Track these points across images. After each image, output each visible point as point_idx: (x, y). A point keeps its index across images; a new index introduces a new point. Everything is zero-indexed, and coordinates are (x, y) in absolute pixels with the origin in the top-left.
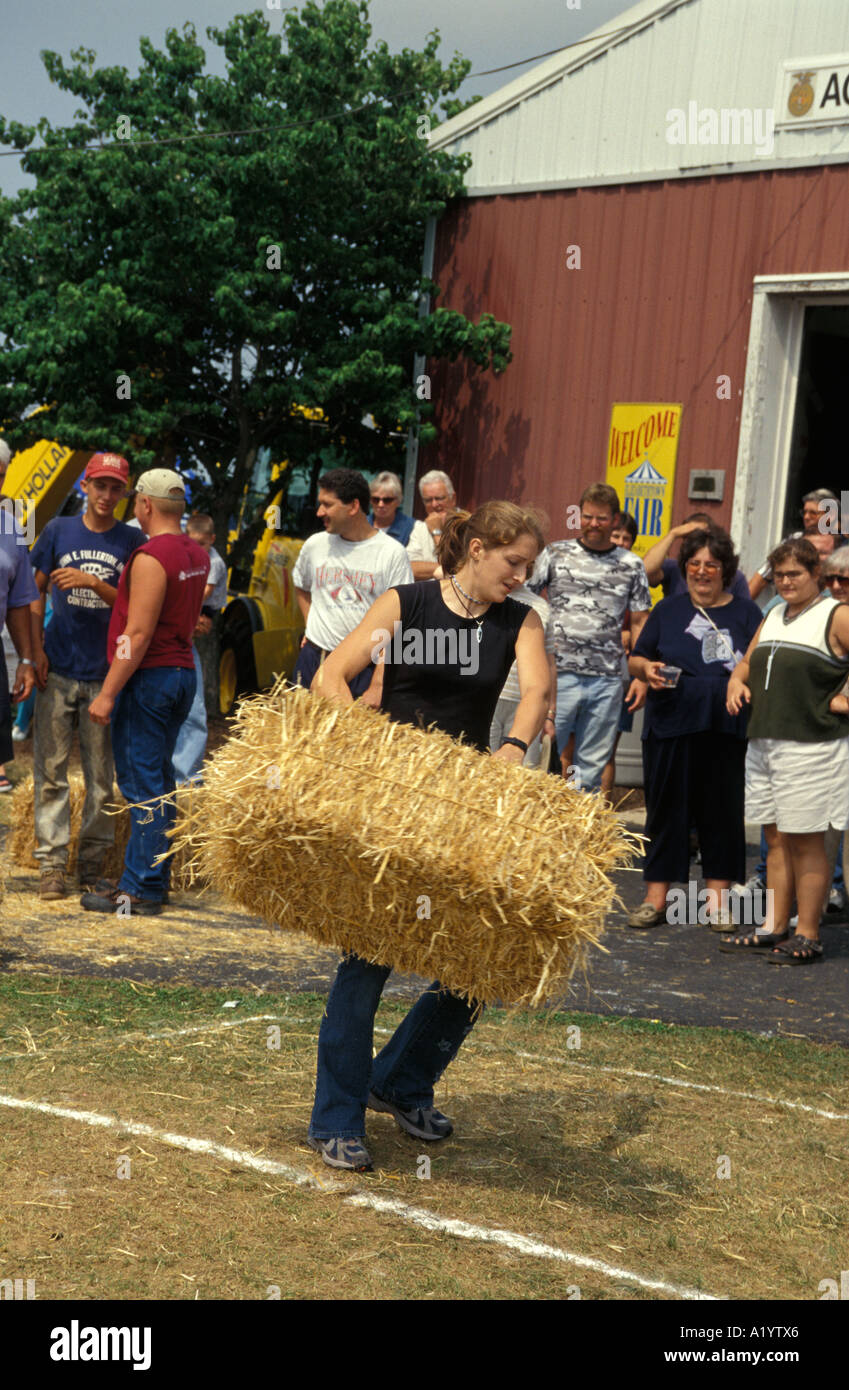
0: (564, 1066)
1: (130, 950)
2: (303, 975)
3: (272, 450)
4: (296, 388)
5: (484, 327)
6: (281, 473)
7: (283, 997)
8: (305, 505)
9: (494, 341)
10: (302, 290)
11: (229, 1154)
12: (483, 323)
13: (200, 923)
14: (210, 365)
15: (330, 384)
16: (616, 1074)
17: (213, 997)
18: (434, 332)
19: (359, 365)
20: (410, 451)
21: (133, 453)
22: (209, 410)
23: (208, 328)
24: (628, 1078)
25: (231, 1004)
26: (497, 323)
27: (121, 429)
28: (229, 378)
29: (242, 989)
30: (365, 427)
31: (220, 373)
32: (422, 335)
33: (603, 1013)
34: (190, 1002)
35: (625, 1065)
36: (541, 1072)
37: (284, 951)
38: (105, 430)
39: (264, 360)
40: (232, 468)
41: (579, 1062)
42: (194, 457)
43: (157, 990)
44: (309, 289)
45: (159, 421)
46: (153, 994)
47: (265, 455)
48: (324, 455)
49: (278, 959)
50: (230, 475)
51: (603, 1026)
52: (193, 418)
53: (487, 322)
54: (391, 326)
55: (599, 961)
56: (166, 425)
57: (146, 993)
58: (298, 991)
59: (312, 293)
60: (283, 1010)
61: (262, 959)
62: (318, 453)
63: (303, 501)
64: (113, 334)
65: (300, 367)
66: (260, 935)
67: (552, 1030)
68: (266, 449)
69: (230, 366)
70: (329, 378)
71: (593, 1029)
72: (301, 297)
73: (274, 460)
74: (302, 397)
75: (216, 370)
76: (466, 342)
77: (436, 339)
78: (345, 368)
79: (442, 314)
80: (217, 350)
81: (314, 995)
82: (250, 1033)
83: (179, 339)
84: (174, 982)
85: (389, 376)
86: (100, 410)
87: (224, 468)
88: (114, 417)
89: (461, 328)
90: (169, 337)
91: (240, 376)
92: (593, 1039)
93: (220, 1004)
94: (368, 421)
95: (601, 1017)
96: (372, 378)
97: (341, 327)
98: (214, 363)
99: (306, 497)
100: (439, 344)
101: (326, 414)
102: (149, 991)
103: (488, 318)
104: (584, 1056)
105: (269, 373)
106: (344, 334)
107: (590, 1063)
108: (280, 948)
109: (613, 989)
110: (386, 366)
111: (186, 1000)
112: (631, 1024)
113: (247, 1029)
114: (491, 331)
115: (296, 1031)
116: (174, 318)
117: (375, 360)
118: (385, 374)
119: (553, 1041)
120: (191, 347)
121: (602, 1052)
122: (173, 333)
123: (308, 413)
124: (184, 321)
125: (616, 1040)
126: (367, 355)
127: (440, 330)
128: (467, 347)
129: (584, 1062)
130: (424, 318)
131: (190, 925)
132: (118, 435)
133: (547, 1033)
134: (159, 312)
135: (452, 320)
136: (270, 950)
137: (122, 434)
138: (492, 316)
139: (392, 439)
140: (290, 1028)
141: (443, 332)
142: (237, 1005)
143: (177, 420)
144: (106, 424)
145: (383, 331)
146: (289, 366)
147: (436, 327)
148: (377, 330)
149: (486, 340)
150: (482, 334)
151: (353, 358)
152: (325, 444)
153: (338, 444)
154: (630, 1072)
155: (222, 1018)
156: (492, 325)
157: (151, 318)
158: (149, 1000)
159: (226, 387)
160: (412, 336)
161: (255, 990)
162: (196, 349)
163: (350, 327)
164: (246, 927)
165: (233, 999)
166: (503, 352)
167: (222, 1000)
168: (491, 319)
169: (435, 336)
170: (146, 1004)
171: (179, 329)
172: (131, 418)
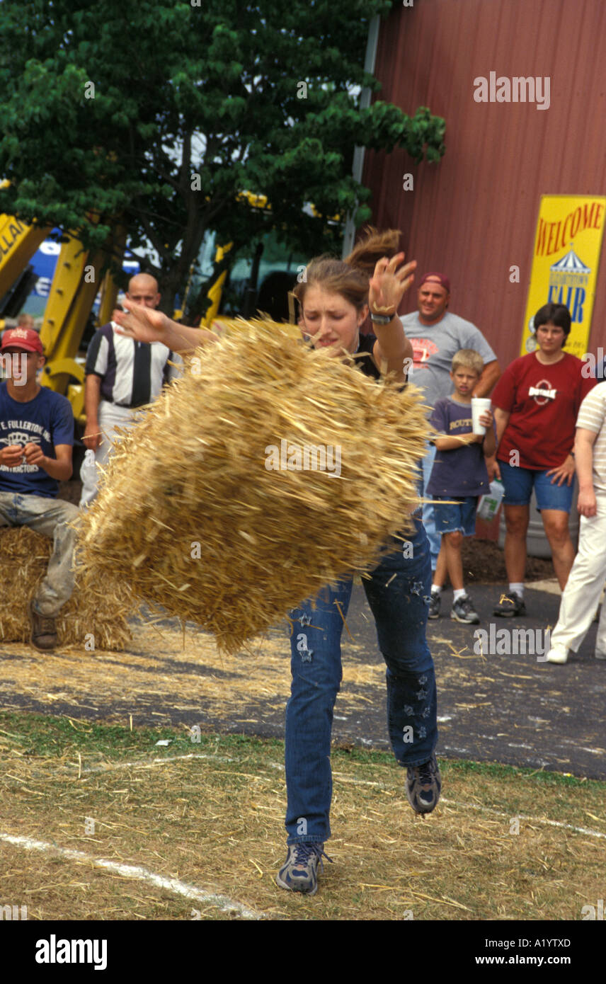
0: (480, 812)
1: (69, 690)
2: (232, 718)
3: (218, 232)
4: (242, 172)
5: (419, 120)
6: (225, 255)
7: (213, 737)
8: (246, 288)
9: (429, 133)
10: (250, 81)
11: (159, 881)
12: (418, 116)
13: (138, 667)
14: (162, 151)
15: (272, 170)
16: (530, 822)
17: (146, 735)
18: (372, 124)
19: (299, 152)
20: (347, 238)
21: (89, 228)
22: (161, 191)
23: (161, 114)
24: (541, 826)
25: (164, 743)
26: (432, 117)
27: (78, 204)
28: (179, 163)
29: (175, 729)
30: (305, 214)
31: (171, 158)
32: (361, 126)
33: (517, 765)
34: (125, 739)
35: (538, 814)
36: (457, 816)
37: (216, 695)
38: (64, 206)
39: (213, 147)
40: (179, 247)
41: (494, 809)
42: (144, 237)
43: (94, 727)
44: (257, 80)
45: (114, 199)
46: (90, 731)
47: (210, 239)
48: (266, 238)
49: (210, 702)
50: (178, 254)
51: (517, 777)
52: (146, 198)
53: (422, 115)
54: (333, 117)
55: (514, 716)
56: (120, 203)
57: (83, 730)
58: (227, 733)
59: (260, 83)
60: (213, 750)
61: (194, 702)
62: (260, 237)
63: (244, 284)
64: (72, 114)
65: (246, 155)
66: (193, 680)
67: (469, 778)
68: (211, 233)
69: (180, 152)
70: (272, 165)
71: (508, 779)
72: (249, 88)
73: (219, 242)
74: (248, 182)
75: (167, 155)
76: (401, 135)
77: (374, 131)
78: (287, 155)
79: (380, 108)
80: (170, 136)
81: (243, 737)
82: (181, 770)
83: (133, 122)
84: (110, 721)
85: (328, 162)
86: (58, 187)
87: (172, 248)
88: (70, 194)
89: (398, 120)
90: (126, 119)
91: (190, 162)
92: (508, 788)
93: (153, 742)
94: (309, 209)
95: (515, 768)
96: (312, 165)
97: (286, 119)
98: (165, 149)
99: (247, 280)
100: (377, 135)
101: (269, 201)
102: (86, 728)
103: (423, 111)
104: (499, 804)
105: (218, 160)
106: (289, 125)
107: (504, 811)
108: (212, 693)
109: (528, 744)
110: (325, 152)
111: (122, 738)
112: (544, 776)
113: (179, 765)
114: (425, 124)
115: (225, 770)
116: (130, 101)
117: (314, 147)
118: (324, 161)
119: (469, 788)
120: (145, 130)
121: (517, 802)
122: (128, 115)
123: (253, 197)
124: (139, 105)
125: (530, 790)
126: (307, 144)
127: (378, 122)
128: (402, 138)
129: (498, 810)
130: (364, 110)
131: (127, 669)
132: (75, 210)
133: (464, 781)
134: (115, 96)
135: (389, 113)
136: (202, 694)
137: (78, 210)
138: (428, 109)
139: (330, 227)
140: (219, 766)
141: (380, 125)
142: (170, 744)
143: (129, 199)
144: (64, 200)
145: (325, 121)
146: (236, 154)
147: (374, 119)
148: (320, 119)
149: (421, 133)
150: (416, 126)
151: (294, 147)
152: (268, 228)
153: (279, 229)
154: (544, 820)
155: (155, 754)
156: (427, 119)
157: (109, 101)
158: (86, 736)
159: (176, 172)
160: (352, 127)
161: (187, 730)
162: (150, 132)
163: (294, 118)
164: (181, 672)
165: (165, 739)
166: (436, 145)
167: (155, 738)
168: (427, 113)
169: (373, 127)
170: (83, 740)
171: (134, 112)
172: (86, 195)
